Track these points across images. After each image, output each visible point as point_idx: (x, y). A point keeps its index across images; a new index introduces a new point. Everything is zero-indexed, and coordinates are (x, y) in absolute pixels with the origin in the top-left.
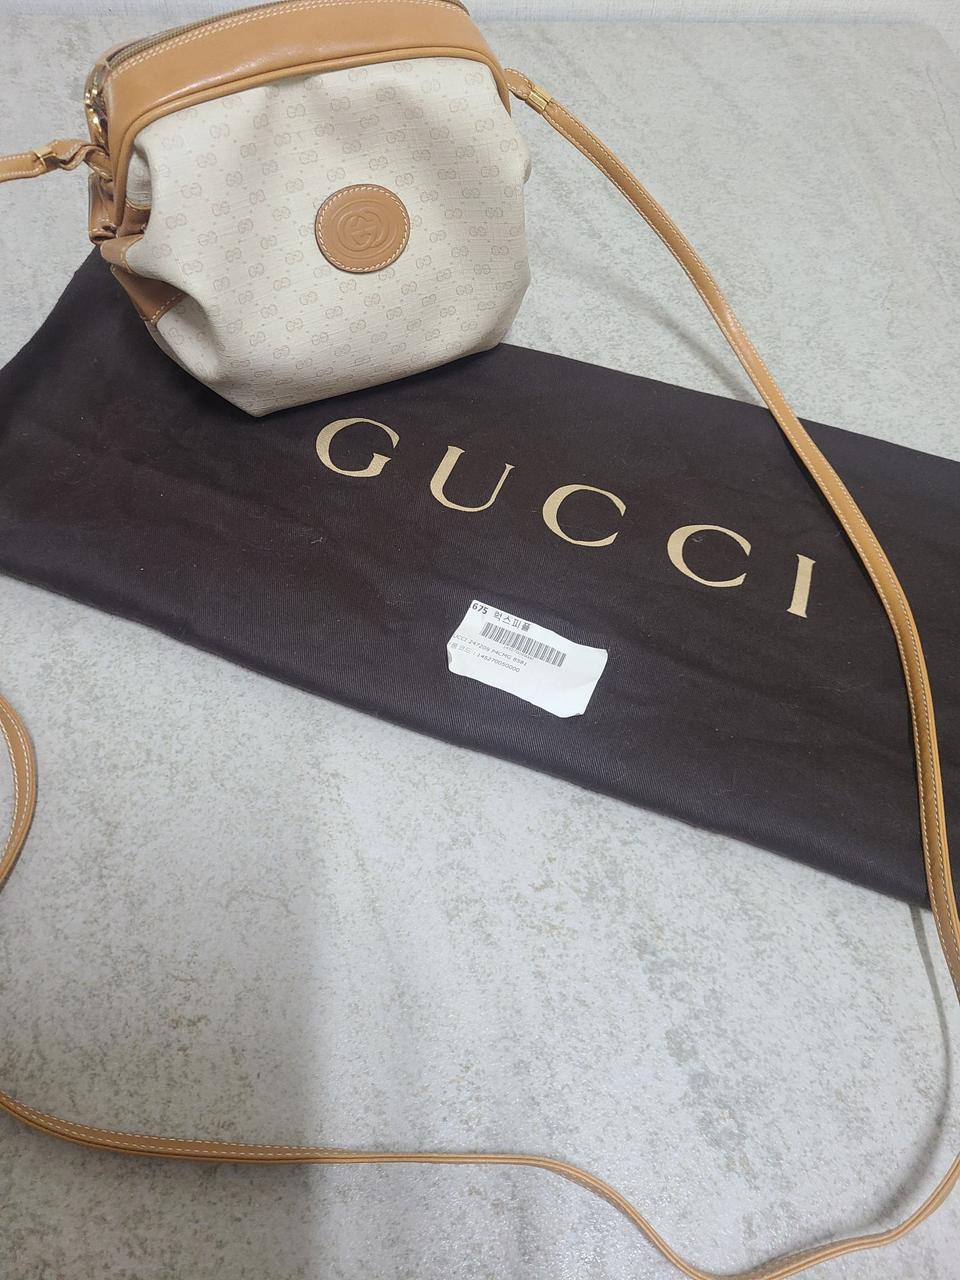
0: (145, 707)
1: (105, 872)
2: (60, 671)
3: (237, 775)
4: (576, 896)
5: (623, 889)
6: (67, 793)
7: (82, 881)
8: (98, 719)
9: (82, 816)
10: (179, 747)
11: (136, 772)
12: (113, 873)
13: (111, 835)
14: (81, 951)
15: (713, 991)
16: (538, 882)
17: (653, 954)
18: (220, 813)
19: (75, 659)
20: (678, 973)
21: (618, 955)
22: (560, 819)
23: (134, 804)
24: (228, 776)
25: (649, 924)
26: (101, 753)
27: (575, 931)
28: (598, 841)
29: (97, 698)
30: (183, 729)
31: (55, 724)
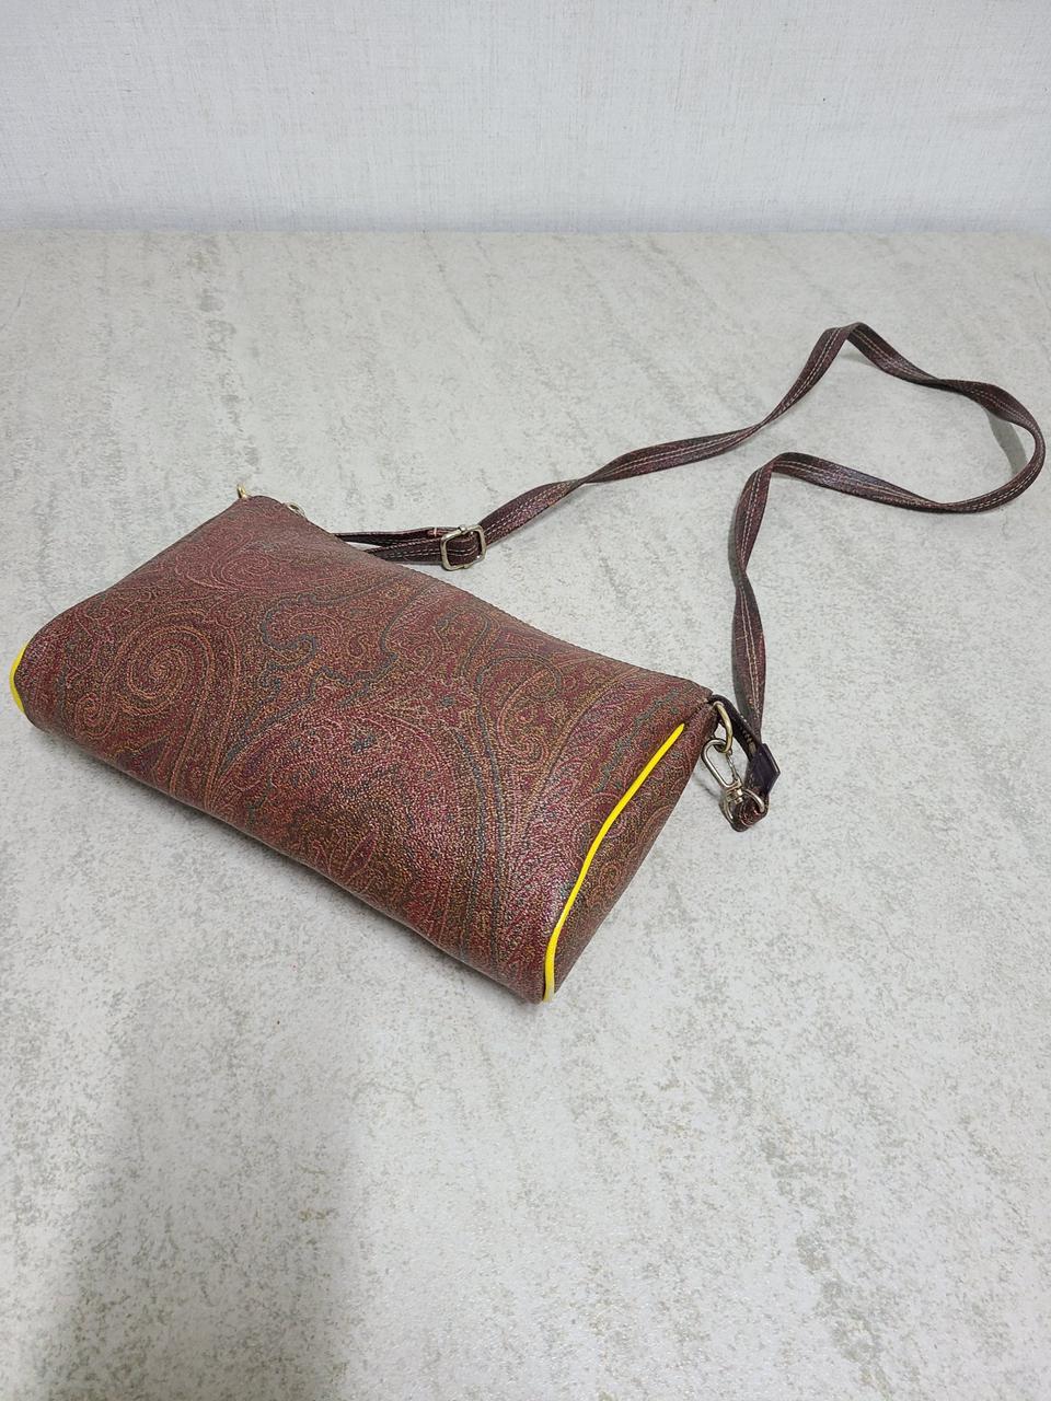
0: (273, 898)
1: (235, 1061)
2: (191, 860)
3: (363, 967)
4: (701, 1096)
5: (750, 1090)
6: (198, 982)
7: (212, 1070)
8: (227, 909)
9: (212, 1005)
10: (306, 938)
11: (264, 962)
12: (242, 1063)
13: (240, 1024)
14: (212, 1140)
15: (844, 1198)
16: (664, 1082)
17: (782, 1158)
18: (347, 1005)
19: (204, 849)
20: (807, 1178)
21: (746, 1158)
22: (684, 1017)
23: (263, 994)
24: (353, 968)
25: (776, 1127)
26: (231, 943)
27: (702, 1132)
28: (723, 1041)
29: (226, 888)
30: (310, 919)
31: (185, 913)
